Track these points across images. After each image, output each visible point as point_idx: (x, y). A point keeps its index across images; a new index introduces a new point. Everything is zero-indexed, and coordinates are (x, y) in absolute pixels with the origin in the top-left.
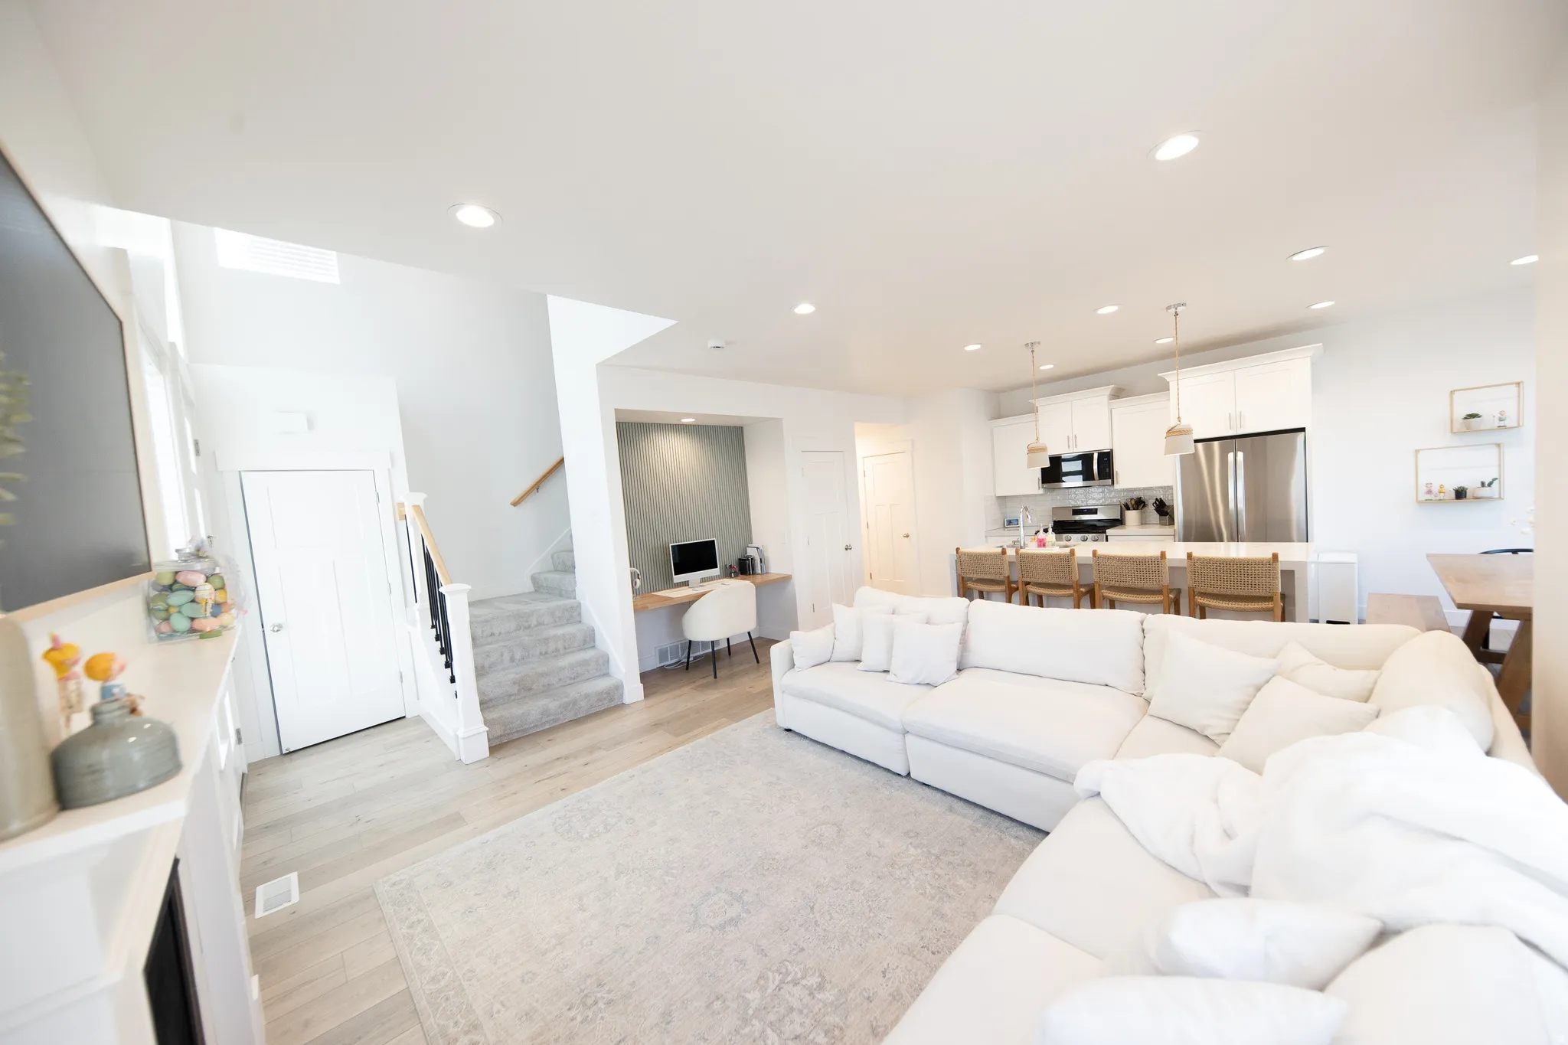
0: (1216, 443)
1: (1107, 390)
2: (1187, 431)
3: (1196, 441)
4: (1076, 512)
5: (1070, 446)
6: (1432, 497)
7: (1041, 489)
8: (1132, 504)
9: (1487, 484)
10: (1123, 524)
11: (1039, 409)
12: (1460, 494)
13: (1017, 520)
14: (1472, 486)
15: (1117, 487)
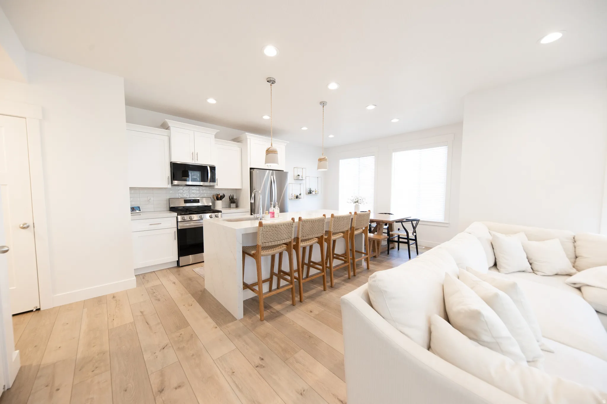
1: (215, 132)
4: (186, 201)
5: (194, 159)
6: (293, 198)
7: (170, 184)
8: (219, 198)
9: (300, 195)
10: (212, 208)
11: (171, 128)
12: (297, 197)
13: (139, 207)
14: (299, 195)
15: (216, 187)
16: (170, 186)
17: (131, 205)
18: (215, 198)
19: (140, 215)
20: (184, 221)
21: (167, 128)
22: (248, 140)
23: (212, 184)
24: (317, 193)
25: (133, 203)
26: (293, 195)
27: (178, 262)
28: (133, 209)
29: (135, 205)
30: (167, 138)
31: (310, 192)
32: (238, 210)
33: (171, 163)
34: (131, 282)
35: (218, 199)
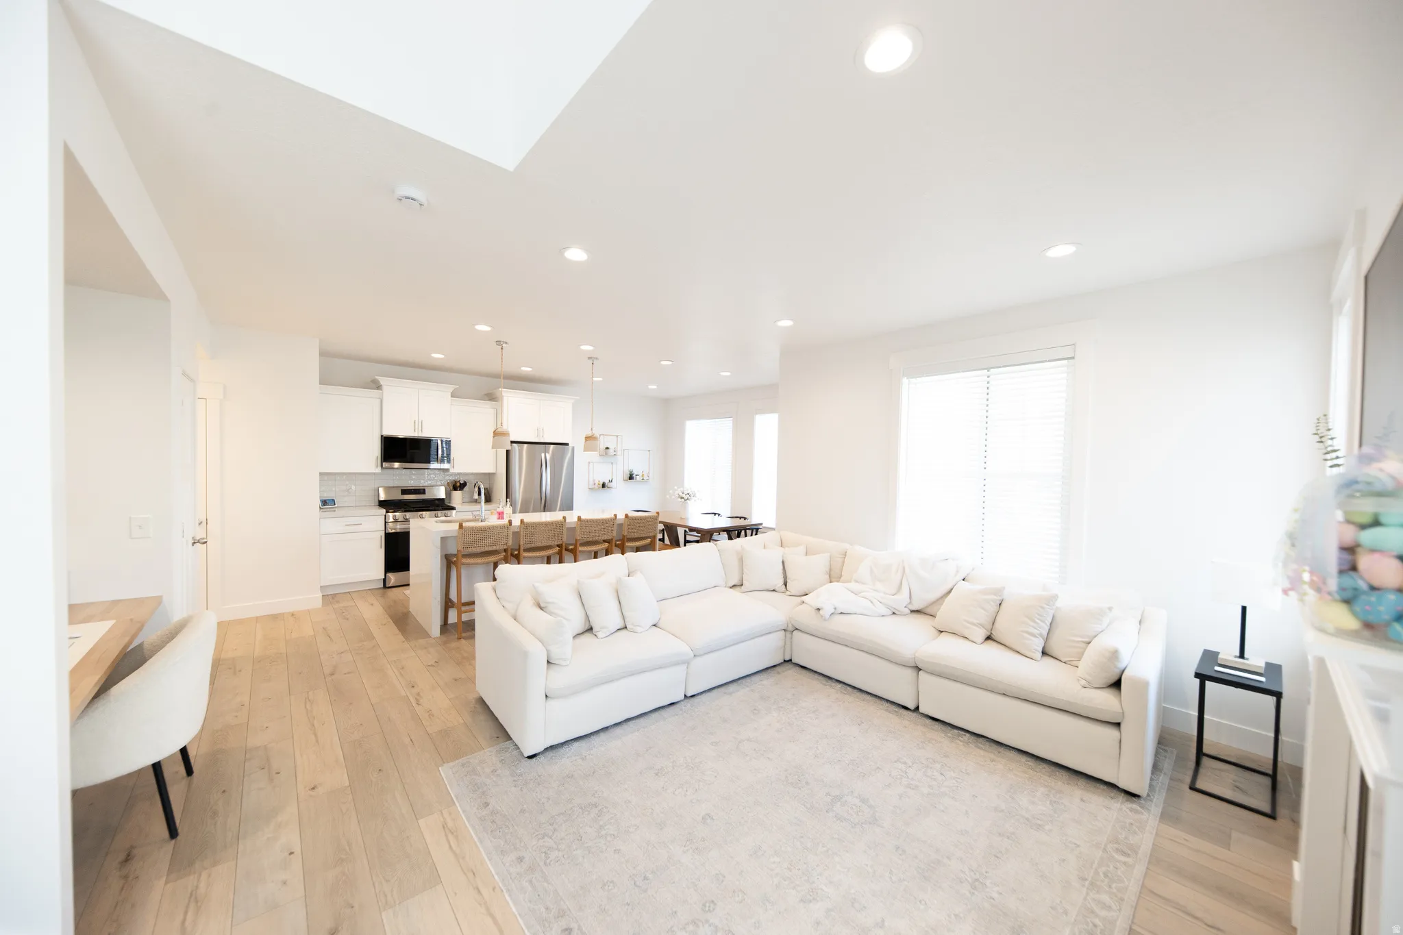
0: (526, 445)
1: (451, 388)
2: (505, 434)
3: (512, 442)
4: (404, 492)
5: (416, 430)
6: (596, 486)
7: (380, 468)
8: (458, 486)
9: (611, 481)
10: (446, 502)
11: (384, 388)
12: (604, 486)
13: (334, 500)
14: (607, 482)
15: (452, 471)
16: (379, 470)
17: (320, 497)
18: (452, 488)
19: (335, 511)
20: (396, 521)
21: (379, 387)
22: (505, 399)
23: (445, 466)
24: (646, 478)
25: (325, 495)
26: (597, 482)
27: (385, 580)
28: (324, 503)
29: (327, 496)
30: (378, 401)
31: (631, 478)
32: (489, 506)
33: (382, 436)
34: (314, 600)
35: (455, 489)
